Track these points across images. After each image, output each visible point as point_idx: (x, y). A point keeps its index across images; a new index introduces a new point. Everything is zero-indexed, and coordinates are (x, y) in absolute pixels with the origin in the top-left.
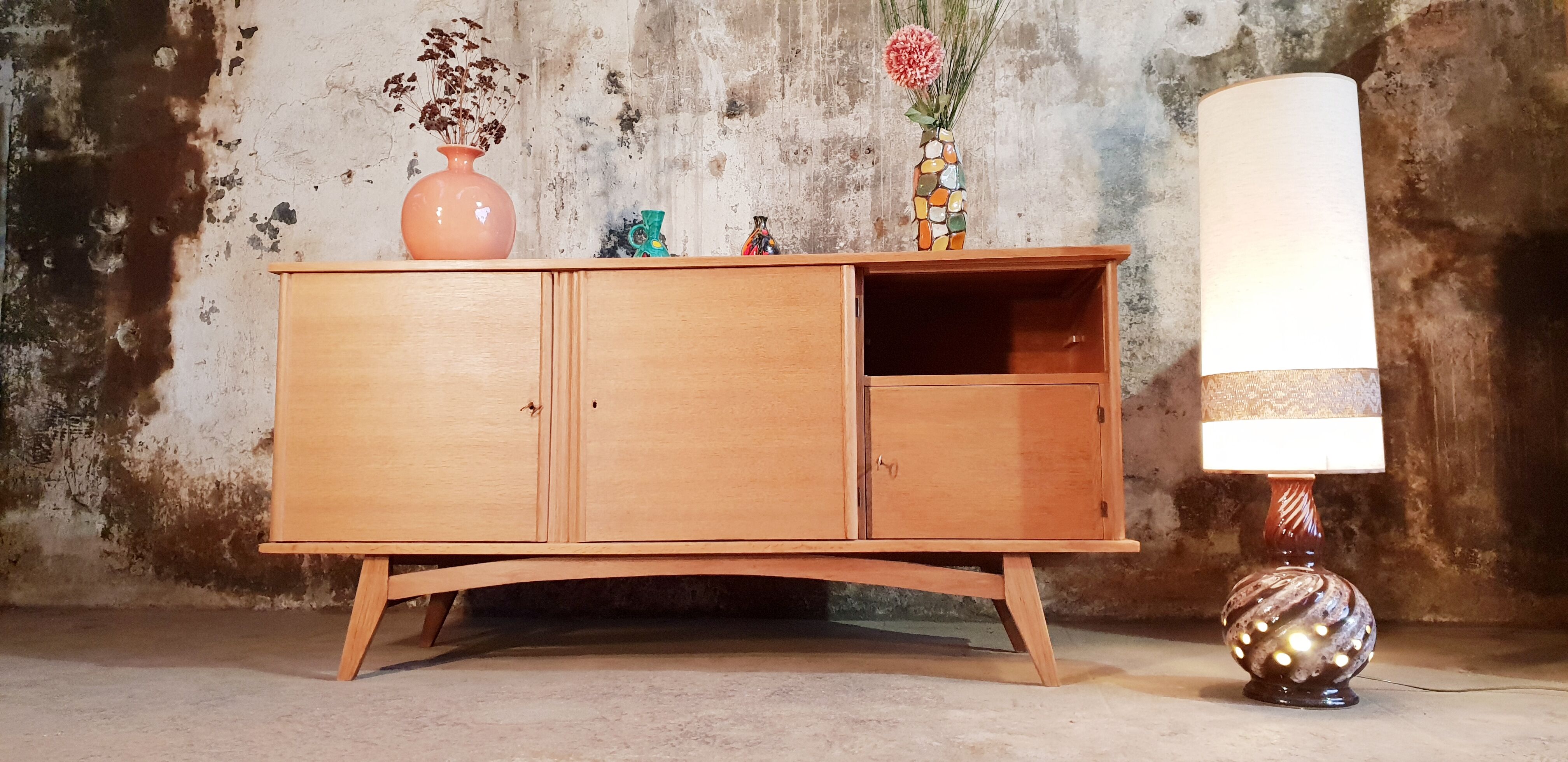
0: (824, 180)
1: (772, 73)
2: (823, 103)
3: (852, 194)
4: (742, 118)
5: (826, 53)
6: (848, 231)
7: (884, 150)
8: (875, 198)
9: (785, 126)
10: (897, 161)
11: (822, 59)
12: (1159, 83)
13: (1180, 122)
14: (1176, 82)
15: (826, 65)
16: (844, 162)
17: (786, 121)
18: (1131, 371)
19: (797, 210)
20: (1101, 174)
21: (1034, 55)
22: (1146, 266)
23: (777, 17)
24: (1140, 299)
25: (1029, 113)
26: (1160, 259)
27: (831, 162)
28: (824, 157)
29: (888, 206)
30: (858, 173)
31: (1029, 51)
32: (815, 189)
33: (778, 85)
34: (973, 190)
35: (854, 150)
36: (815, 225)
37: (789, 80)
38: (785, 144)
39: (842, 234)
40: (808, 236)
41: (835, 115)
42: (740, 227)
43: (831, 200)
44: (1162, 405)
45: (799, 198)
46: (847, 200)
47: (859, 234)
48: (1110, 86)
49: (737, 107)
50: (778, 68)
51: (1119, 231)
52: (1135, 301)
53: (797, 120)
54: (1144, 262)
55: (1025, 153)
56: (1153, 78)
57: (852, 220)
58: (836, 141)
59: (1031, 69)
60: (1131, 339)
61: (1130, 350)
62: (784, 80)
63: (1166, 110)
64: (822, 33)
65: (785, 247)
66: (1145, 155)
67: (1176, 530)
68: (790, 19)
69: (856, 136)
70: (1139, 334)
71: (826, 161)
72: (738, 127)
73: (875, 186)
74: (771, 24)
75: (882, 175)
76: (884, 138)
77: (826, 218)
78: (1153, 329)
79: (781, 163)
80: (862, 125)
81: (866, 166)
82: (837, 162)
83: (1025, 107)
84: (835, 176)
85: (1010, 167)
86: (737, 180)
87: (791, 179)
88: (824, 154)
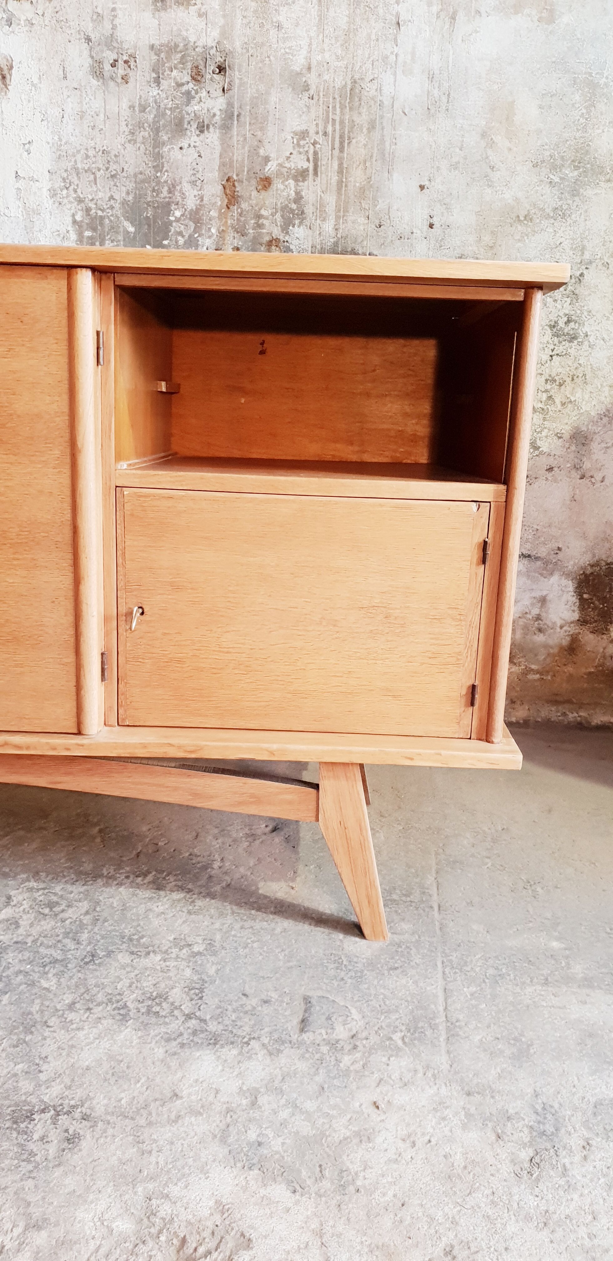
0: (154, 111)
3: (192, 137)
6: (187, 194)
7: (239, 71)
8: (226, 146)
9: (98, 17)
10: (257, 90)
16: (183, 84)
17: (99, 10)
18: (544, 419)
19: (116, 156)
20: (539, 132)
22: (582, 275)
24: (568, 322)
25: (447, 26)
26: (600, 267)
27: (165, 84)
28: (154, 75)
29: (243, 160)
30: (202, 104)
32: (140, 125)
34: (361, 145)
35: (197, 67)
36: (141, 181)
38: (98, 49)
39: (179, 199)
40: (130, 198)
41: (171, 7)
42: (35, 177)
43: (164, 144)
44: (576, 468)
45: (119, 138)
46: (186, 146)
47: (202, 200)
51: (552, 221)
52: (561, 324)
53: (114, 10)
54: (579, 269)
55: (436, 92)
57: (193, 178)
58: (172, 49)
60: (550, 376)
61: (546, 391)
65: (100, 213)
67: (572, 623)
69: (200, 43)
70: (560, 370)
71: (157, 81)
72: (30, 15)
73: (226, 127)
75: (236, 110)
76: (240, 50)
77: (157, 172)
78: (580, 364)
79: (92, 79)
80: (209, 25)
81: (214, 94)
82: (173, 84)
83: (442, 15)
84: (170, 106)
85: (414, 112)
86: (29, 101)
87: (107, 107)
88: (153, 70)
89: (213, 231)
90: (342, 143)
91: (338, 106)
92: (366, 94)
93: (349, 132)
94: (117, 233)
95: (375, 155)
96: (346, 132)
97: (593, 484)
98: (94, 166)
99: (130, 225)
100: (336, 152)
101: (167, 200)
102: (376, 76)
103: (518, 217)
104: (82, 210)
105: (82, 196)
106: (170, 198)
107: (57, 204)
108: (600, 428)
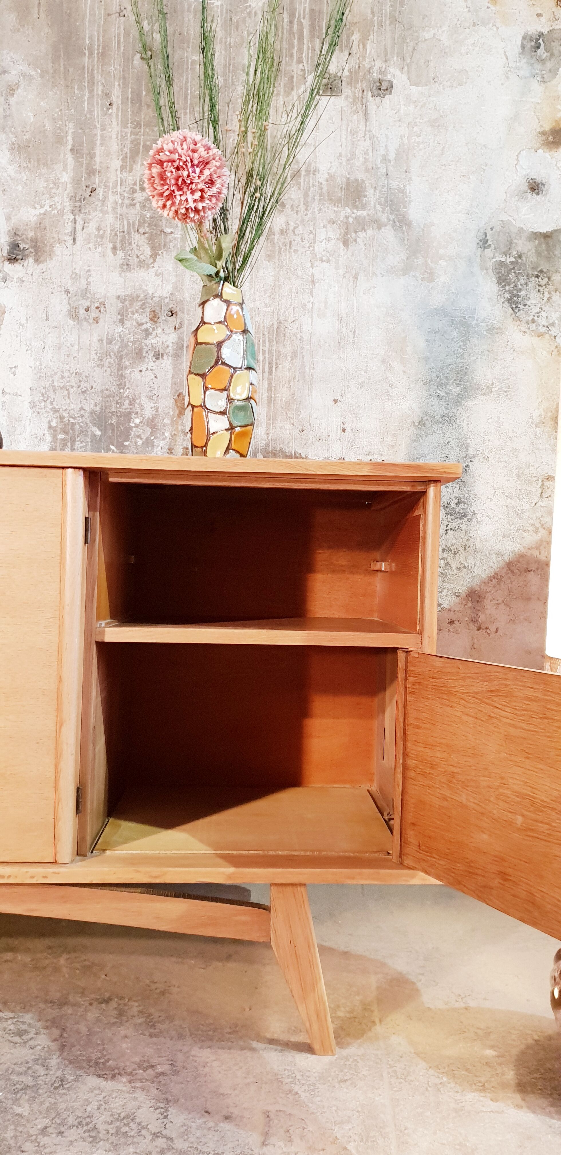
0: (119, 344)
1: (61, 213)
2: (120, 254)
3: (150, 362)
4: (25, 264)
5: (126, 195)
6: (145, 406)
7: (188, 315)
8: (177, 370)
9: (75, 277)
11: (120, 202)
12: (494, 260)
13: (514, 306)
14: (514, 260)
15: (125, 207)
16: (142, 324)
17: (77, 271)
18: (444, 581)
19: (86, 377)
20: (427, 359)
21: (360, 216)
22: (467, 466)
23: (69, 147)
24: (459, 503)
25: (351, 284)
26: (482, 460)
27: (128, 324)
28: (119, 317)
30: (157, 338)
31: (355, 211)
32: (107, 354)
33: (69, 228)
34: (286, 369)
35: (154, 311)
36: (107, 396)
37: (82, 222)
38: (74, 298)
39: (138, 410)
40: (98, 409)
41: (134, 269)
42: (19, 393)
43: (126, 368)
44: (473, 621)
45: (89, 363)
46: (145, 369)
47: (157, 411)
48: (440, 259)
49: (21, 251)
50: (69, 208)
51: (441, 425)
52: (453, 505)
53: (89, 271)
54: (464, 462)
55: (344, 330)
56: (488, 252)
57: (150, 394)
58: (133, 299)
59: (356, 232)
60: (446, 546)
61: (444, 558)
62: (75, 223)
63: (499, 290)
64: (121, 171)
65: (72, 420)
66: (474, 341)
68: (85, 151)
69: (156, 295)
70: (454, 541)
71: (122, 321)
72: (21, 275)
73: (176, 356)
74: (62, 155)
75: (185, 343)
76: (188, 300)
77: (120, 389)
78: (470, 537)
79: (69, 320)
80: (164, 282)
81: (167, 331)
82: (134, 324)
83: (347, 275)
84: (132, 339)
85: (327, 345)
86: (17, 336)
87: (81, 340)
88: (119, 313)
89: (167, 434)
90: (270, 368)
91: (267, 340)
92: (289, 331)
93: (276, 359)
94: (86, 435)
95: (297, 377)
96: (274, 360)
97: (489, 634)
98: (68, 384)
99: (97, 430)
100: (266, 375)
101: (128, 410)
102: (297, 318)
103: (414, 422)
104: (57, 418)
105: (57, 407)
106: (131, 409)
107: (36, 413)
108: (490, 588)
